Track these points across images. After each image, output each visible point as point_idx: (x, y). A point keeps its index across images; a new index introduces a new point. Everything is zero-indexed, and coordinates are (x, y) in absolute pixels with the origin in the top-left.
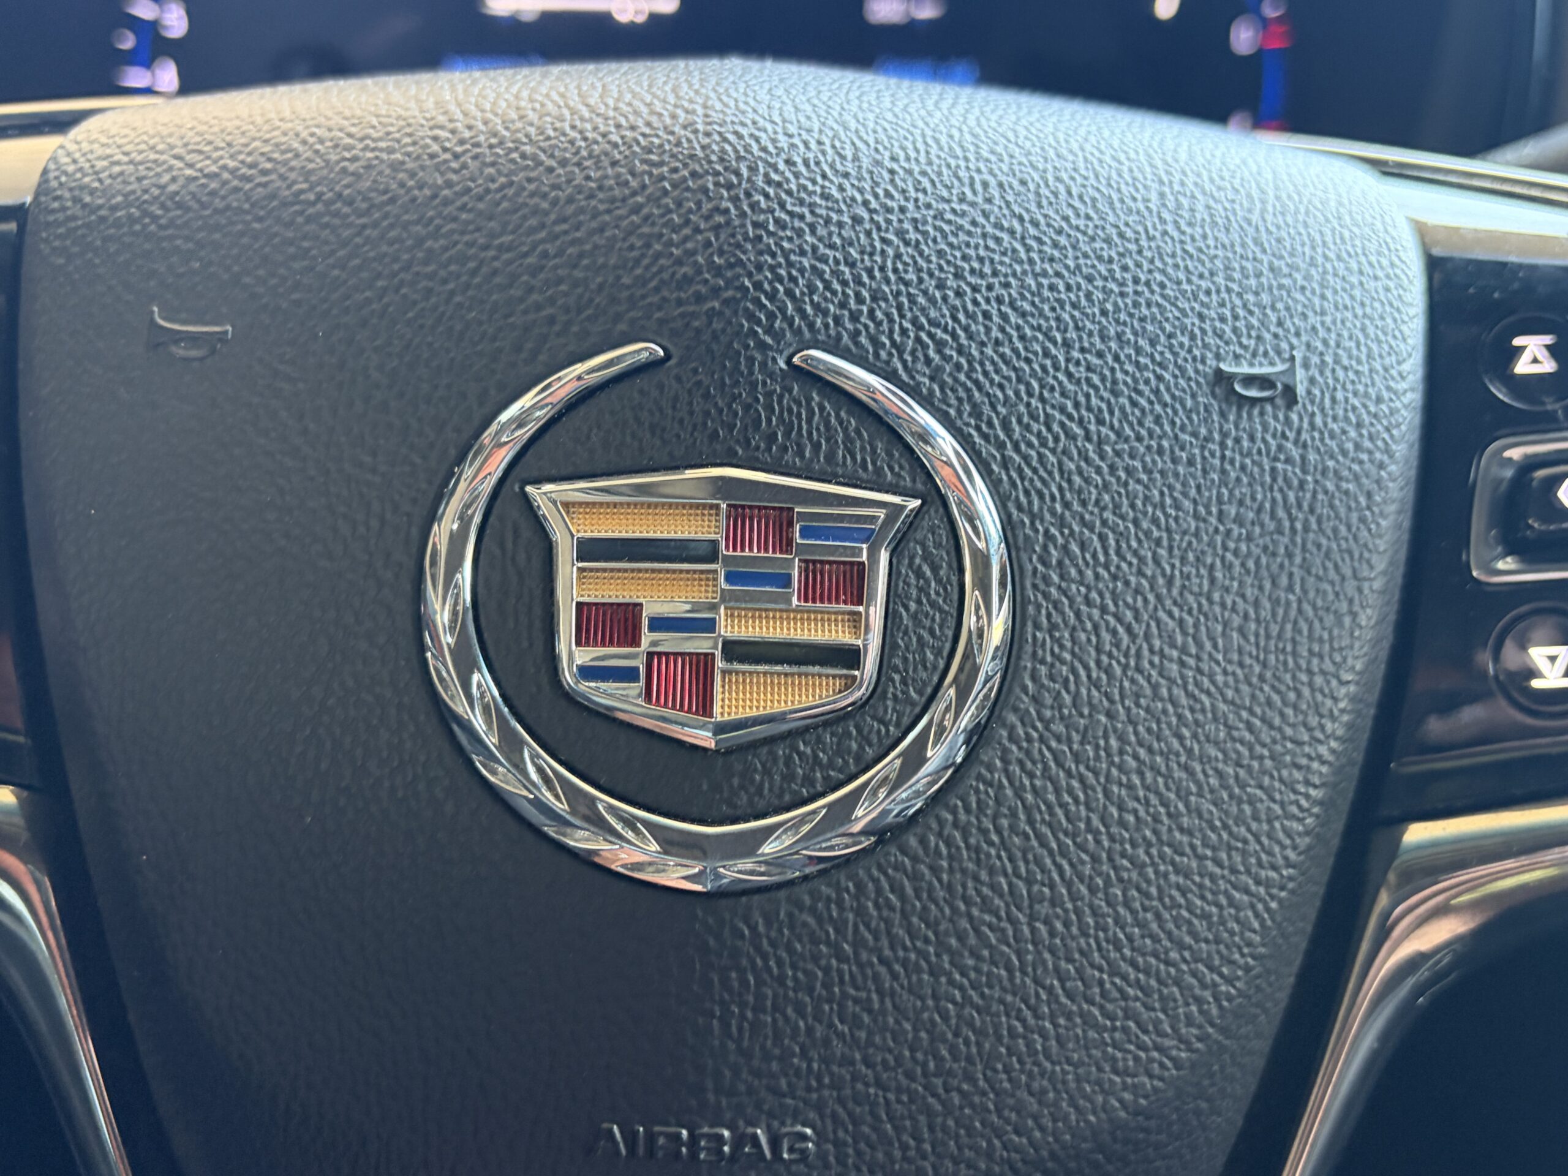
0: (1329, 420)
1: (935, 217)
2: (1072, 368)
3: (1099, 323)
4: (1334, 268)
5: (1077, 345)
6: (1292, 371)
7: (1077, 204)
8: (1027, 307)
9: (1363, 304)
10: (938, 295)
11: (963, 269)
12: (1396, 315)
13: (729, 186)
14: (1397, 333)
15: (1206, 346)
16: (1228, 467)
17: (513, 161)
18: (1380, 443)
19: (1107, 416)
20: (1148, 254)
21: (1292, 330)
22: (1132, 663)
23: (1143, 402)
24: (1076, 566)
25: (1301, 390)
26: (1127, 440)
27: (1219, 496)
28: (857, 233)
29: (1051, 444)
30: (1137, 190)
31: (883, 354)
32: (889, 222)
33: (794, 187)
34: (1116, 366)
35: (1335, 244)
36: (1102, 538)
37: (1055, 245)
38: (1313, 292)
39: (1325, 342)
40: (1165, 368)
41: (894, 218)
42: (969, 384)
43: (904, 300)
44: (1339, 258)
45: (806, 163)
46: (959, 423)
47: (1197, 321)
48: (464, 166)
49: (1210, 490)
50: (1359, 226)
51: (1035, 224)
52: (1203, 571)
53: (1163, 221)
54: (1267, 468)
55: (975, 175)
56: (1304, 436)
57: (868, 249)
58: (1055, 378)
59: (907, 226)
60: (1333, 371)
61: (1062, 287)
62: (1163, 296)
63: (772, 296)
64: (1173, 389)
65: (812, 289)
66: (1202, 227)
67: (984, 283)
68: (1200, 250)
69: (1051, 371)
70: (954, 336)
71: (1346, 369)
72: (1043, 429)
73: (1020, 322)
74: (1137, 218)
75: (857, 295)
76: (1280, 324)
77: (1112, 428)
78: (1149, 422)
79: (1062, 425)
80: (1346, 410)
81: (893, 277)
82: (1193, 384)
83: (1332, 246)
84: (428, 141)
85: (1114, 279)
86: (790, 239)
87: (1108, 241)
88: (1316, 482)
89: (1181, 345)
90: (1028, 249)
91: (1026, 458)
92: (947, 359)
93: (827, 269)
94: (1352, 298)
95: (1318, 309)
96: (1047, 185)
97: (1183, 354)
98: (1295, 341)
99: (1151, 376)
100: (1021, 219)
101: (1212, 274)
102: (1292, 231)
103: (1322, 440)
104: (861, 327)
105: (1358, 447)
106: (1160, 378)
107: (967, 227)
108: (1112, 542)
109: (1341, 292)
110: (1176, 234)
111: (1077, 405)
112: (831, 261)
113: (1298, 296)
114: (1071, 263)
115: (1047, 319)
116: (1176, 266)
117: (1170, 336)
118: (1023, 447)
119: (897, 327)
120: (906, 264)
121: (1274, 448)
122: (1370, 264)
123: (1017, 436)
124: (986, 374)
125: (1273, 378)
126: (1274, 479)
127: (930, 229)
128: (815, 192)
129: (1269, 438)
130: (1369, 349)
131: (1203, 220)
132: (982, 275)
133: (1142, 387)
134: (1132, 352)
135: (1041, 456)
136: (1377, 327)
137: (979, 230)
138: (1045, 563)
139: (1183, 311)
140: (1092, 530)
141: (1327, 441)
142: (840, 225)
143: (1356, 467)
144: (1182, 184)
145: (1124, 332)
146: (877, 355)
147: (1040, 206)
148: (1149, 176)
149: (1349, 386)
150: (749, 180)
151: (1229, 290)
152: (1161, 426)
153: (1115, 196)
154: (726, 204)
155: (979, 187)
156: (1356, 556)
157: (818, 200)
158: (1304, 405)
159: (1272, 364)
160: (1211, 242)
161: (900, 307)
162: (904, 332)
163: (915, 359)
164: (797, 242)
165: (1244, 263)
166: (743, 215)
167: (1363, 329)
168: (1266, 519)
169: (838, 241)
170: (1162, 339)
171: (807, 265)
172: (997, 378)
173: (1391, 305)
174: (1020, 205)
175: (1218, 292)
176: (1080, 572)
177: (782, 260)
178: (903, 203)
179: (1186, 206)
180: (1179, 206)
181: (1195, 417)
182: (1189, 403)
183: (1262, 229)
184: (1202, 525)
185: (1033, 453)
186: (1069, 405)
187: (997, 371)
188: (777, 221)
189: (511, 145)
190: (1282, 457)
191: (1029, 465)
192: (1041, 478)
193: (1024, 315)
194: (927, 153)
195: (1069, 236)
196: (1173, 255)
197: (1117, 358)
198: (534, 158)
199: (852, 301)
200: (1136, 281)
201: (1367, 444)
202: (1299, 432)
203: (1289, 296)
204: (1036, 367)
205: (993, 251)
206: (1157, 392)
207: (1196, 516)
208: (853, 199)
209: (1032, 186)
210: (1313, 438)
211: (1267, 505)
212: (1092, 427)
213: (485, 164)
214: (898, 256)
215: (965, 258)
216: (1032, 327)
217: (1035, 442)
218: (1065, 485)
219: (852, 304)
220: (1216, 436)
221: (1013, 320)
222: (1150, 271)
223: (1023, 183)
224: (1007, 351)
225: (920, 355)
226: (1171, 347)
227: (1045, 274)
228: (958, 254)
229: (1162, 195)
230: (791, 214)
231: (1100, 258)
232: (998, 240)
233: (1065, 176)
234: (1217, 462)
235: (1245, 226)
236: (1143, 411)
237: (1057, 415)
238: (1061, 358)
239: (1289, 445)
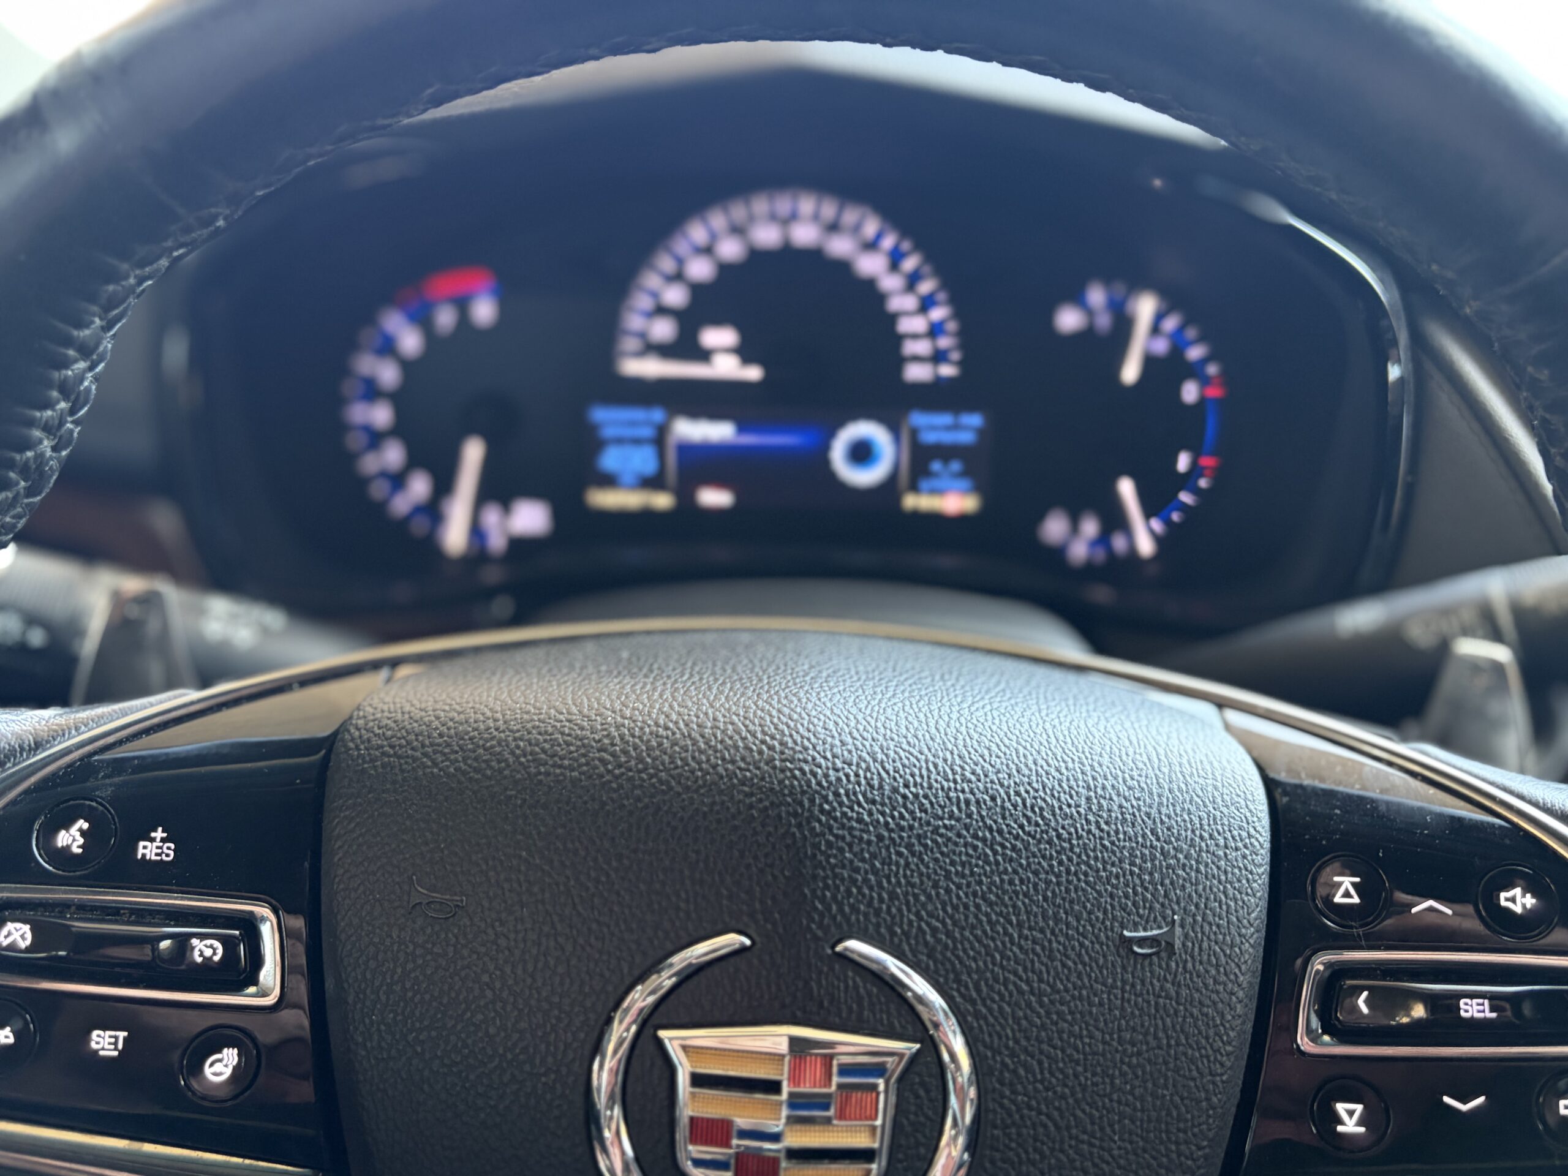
0: (1197, 964)
1: (932, 832)
2: (1023, 942)
3: (1042, 907)
4: (1207, 845)
5: (1026, 925)
6: (1172, 931)
7: (1029, 814)
8: (993, 897)
9: (1226, 872)
10: (933, 893)
11: (950, 872)
12: (1250, 876)
13: (795, 815)
14: (1249, 891)
15: (1114, 918)
16: (1126, 1005)
17: (653, 785)
18: (1232, 977)
19: (1045, 976)
20: (1077, 850)
21: (1175, 899)
22: (1057, 1146)
23: (1070, 963)
24: (1022, 1083)
25: (1178, 944)
26: (1058, 992)
27: (1119, 1025)
28: (880, 848)
29: (1007, 999)
30: (1071, 797)
31: (896, 940)
32: (901, 838)
33: (838, 814)
34: (1053, 938)
35: (1209, 825)
36: (1040, 1063)
37: (1014, 848)
38: (1191, 868)
39: (1197, 906)
40: (1085, 937)
41: (904, 835)
42: (953, 958)
43: (911, 899)
44: (1211, 837)
45: (847, 795)
46: (946, 987)
47: (1109, 900)
48: (621, 786)
49: (1113, 1022)
50: (1227, 806)
51: (1000, 832)
52: (1107, 1080)
53: (1088, 822)
54: (1153, 1003)
55: (961, 795)
56: (1180, 978)
57: (887, 860)
58: (1011, 950)
59: (913, 840)
60: (1202, 927)
61: (1017, 882)
62: (1087, 883)
63: (823, 899)
64: (1090, 952)
65: (849, 893)
66: (1116, 824)
67: (964, 881)
68: (1113, 843)
69: (1009, 945)
70: (943, 923)
71: (1210, 924)
72: (1002, 988)
73: (989, 910)
74: (1070, 822)
75: (880, 895)
76: (1166, 896)
77: (1048, 984)
78: (1074, 978)
79: (1015, 984)
80: (1209, 955)
81: (903, 881)
82: (1105, 948)
83: (1206, 828)
84: (597, 762)
85: (1053, 872)
86: (835, 857)
87: (1050, 842)
88: (1186, 1009)
89: (1097, 918)
90: (995, 853)
91: (990, 1010)
92: (938, 941)
93: (860, 878)
94: (1219, 868)
95: (1194, 880)
96: (1009, 800)
97: (1098, 925)
98: (1176, 907)
99: (1077, 944)
100: (991, 829)
101: (1120, 861)
102: (1179, 819)
103: (1191, 979)
104: (881, 921)
105: (1216, 982)
106: (1081, 945)
107: (954, 838)
108: (1046, 1065)
109: (1211, 865)
110: (1097, 832)
111: (1025, 970)
112: (862, 872)
113: (1180, 872)
114: (1024, 862)
115: (1006, 906)
116: (1096, 858)
117: (1090, 913)
118: (988, 1002)
119: (905, 920)
120: (912, 871)
121: (1157, 989)
122: (1233, 837)
123: (984, 994)
124: (965, 950)
125: (1159, 938)
126: (1157, 1011)
127: (929, 842)
128: (852, 818)
129: (1155, 981)
130: (1228, 906)
131: (1117, 818)
132: (963, 876)
133: (1070, 952)
134: (1064, 927)
135: (1000, 1008)
136: (1235, 888)
137: (962, 840)
138: (1002, 1084)
139: (1099, 893)
140: (1033, 1057)
141: (1195, 979)
142: (869, 842)
143: (1214, 996)
144: (1104, 788)
145: (1058, 912)
146: (892, 941)
147: (1004, 818)
148: (1081, 783)
149: (1212, 937)
150: (809, 810)
151: (1132, 873)
152: (1082, 980)
153: (1056, 805)
154: (794, 830)
155: (963, 806)
156: (1212, 1058)
157: (854, 824)
158: (1180, 955)
159: (1160, 927)
160: (1121, 836)
161: (908, 903)
162: (910, 922)
163: (917, 943)
164: (840, 858)
165: (1144, 850)
166: (805, 838)
167: (1225, 893)
168: (1150, 1038)
169: (867, 856)
170: (1085, 915)
171: (846, 875)
172: (972, 953)
173: (1246, 869)
174: (991, 818)
175: (1124, 876)
176: (1025, 1088)
177: (829, 873)
178: (911, 822)
179: (1105, 808)
180: (1100, 806)
181: (1105, 972)
182: (1101, 961)
183: (1158, 820)
184: (1107, 1047)
185: (995, 1006)
186: (1020, 969)
187: (973, 948)
188: (828, 842)
189: (652, 771)
190: (1163, 994)
191: (992, 1014)
192: (1000, 1024)
193: (991, 904)
194: (929, 777)
195: (1023, 840)
196: (1094, 850)
197: (1053, 933)
198: (668, 783)
199: (876, 901)
200: (1068, 872)
201: (1223, 978)
202: (1175, 976)
203: (1174, 872)
204: (999, 943)
205: (971, 856)
206: (1079, 955)
207: (1104, 1042)
208: (878, 821)
209: (999, 801)
210: (1185, 978)
211: (1152, 1030)
212: (1035, 985)
213: (635, 787)
214: (907, 864)
215: (953, 863)
216: (996, 914)
217: (997, 998)
218: (1016, 1027)
219: (876, 903)
220: (1119, 984)
221: (984, 908)
222: (1078, 864)
223: (993, 799)
224: (979, 932)
225: (921, 940)
226: (1090, 921)
227: (1006, 872)
228: (948, 861)
229: (1088, 799)
230: (836, 836)
231: (1044, 857)
232: (975, 848)
233: (1022, 789)
234: (1119, 1002)
235: (1145, 818)
236: (1069, 969)
237: (1012, 977)
238: (1016, 935)
239: (1169, 985)
